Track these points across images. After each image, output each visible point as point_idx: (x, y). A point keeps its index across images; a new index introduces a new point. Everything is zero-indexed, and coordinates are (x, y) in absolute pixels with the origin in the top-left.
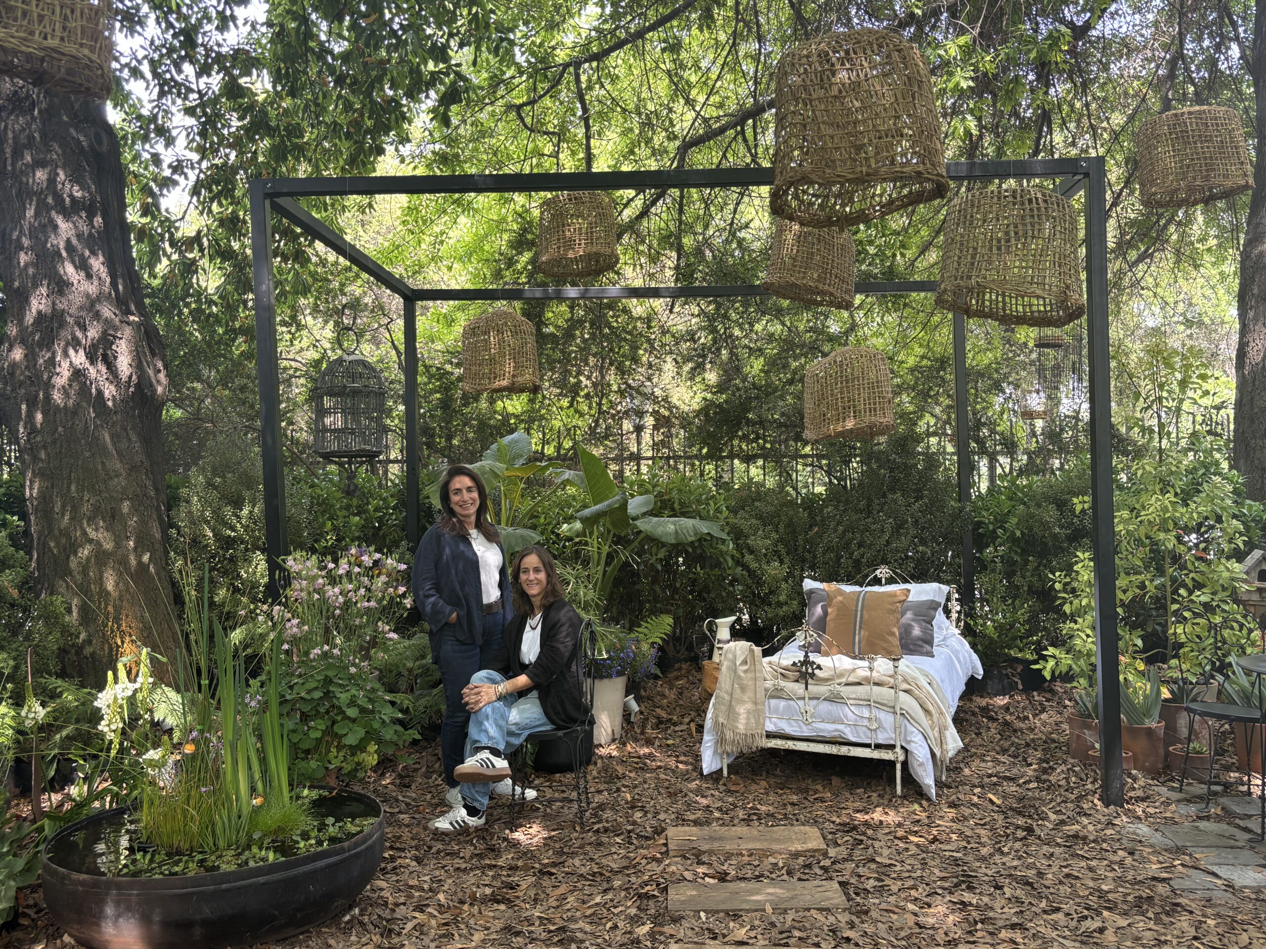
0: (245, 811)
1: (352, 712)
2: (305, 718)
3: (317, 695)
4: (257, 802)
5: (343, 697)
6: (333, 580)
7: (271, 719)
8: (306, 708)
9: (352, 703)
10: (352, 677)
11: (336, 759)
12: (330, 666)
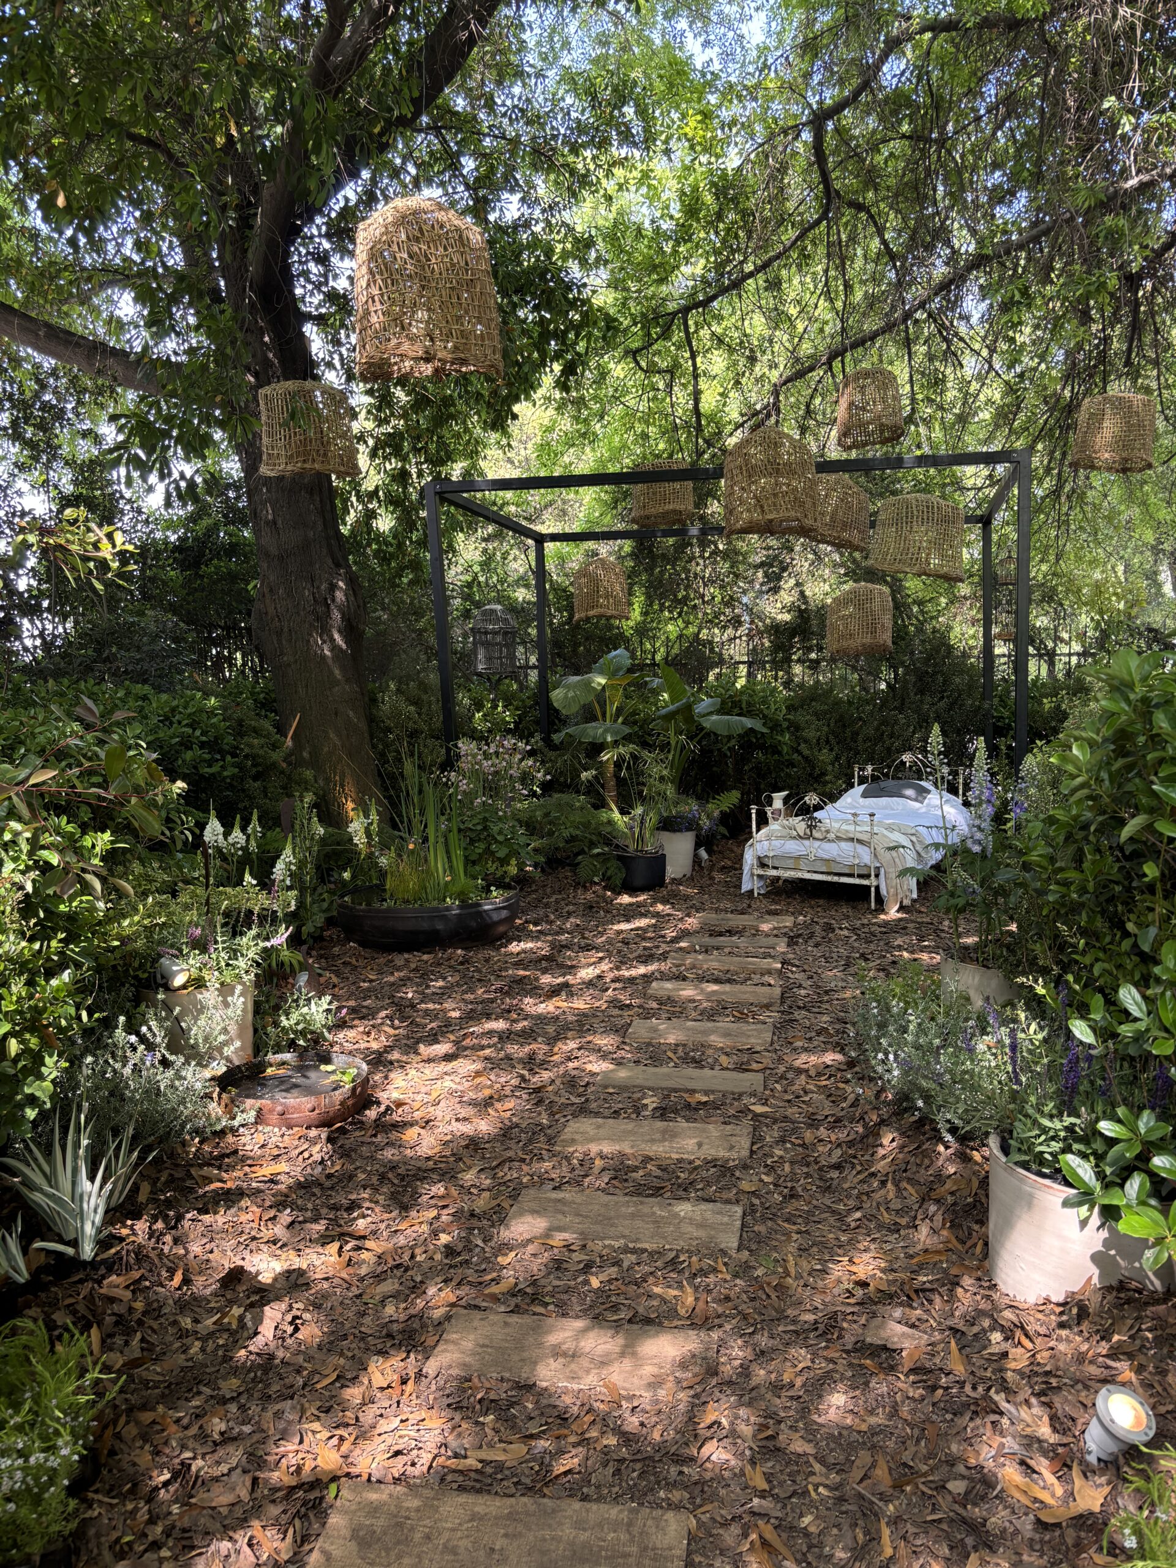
0: (442, 882)
1: (500, 838)
2: (472, 841)
3: (479, 827)
4: (448, 879)
5: (496, 829)
6: (487, 756)
7: (454, 837)
8: (473, 835)
9: (500, 833)
10: (500, 819)
11: (492, 867)
12: (486, 811)
